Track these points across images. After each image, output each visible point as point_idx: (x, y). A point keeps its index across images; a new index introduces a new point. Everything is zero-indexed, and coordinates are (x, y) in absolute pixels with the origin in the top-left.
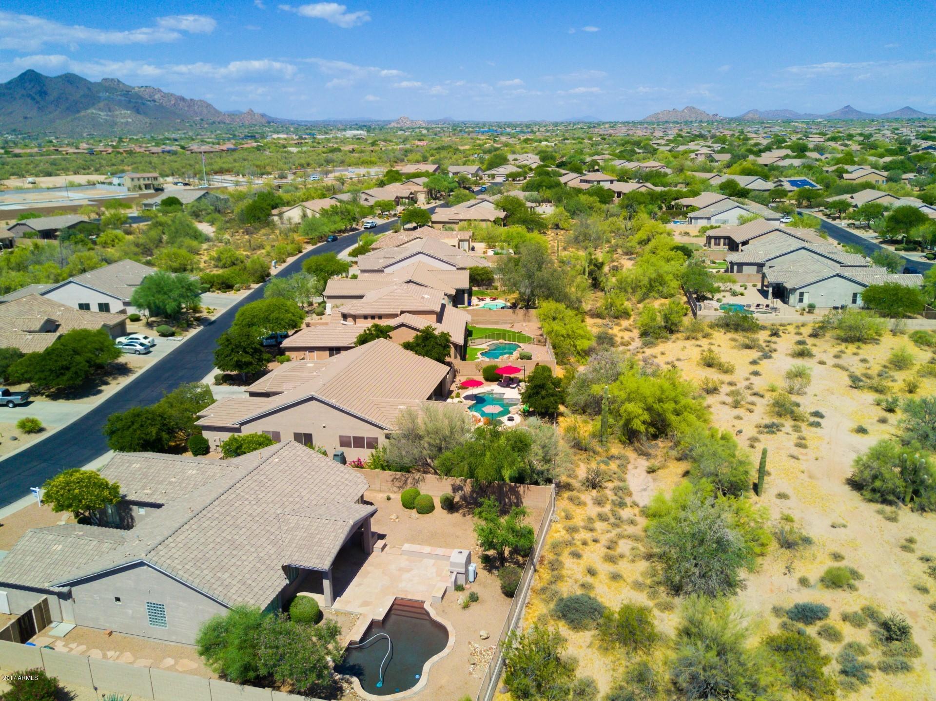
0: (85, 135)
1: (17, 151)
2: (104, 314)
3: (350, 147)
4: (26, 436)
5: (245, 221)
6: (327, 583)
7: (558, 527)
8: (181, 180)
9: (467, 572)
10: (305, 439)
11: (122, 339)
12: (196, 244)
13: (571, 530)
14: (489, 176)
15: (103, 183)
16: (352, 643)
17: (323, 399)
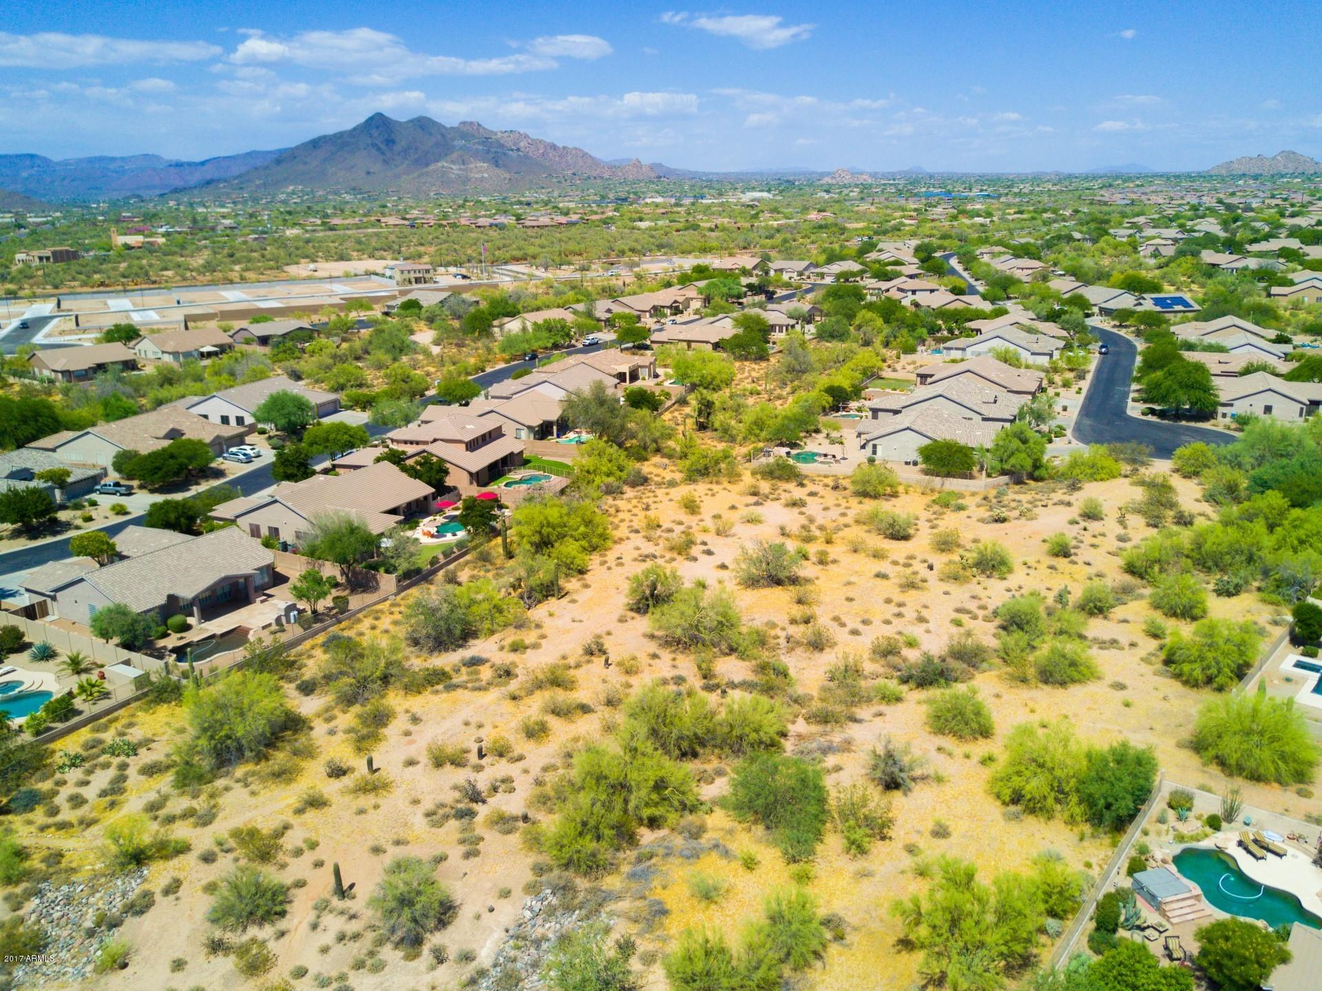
0: (431, 196)
2: (225, 426)
3: (714, 223)
4: (116, 517)
5: (465, 332)
6: (195, 609)
7: (388, 602)
8: (464, 271)
9: (287, 615)
10: (275, 531)
11: (234, 449)
12: (387, 358)
13: (392, 605)
14: (818, 274)
15: (377, 274)
16: (192, 642)
17: (283, 502)
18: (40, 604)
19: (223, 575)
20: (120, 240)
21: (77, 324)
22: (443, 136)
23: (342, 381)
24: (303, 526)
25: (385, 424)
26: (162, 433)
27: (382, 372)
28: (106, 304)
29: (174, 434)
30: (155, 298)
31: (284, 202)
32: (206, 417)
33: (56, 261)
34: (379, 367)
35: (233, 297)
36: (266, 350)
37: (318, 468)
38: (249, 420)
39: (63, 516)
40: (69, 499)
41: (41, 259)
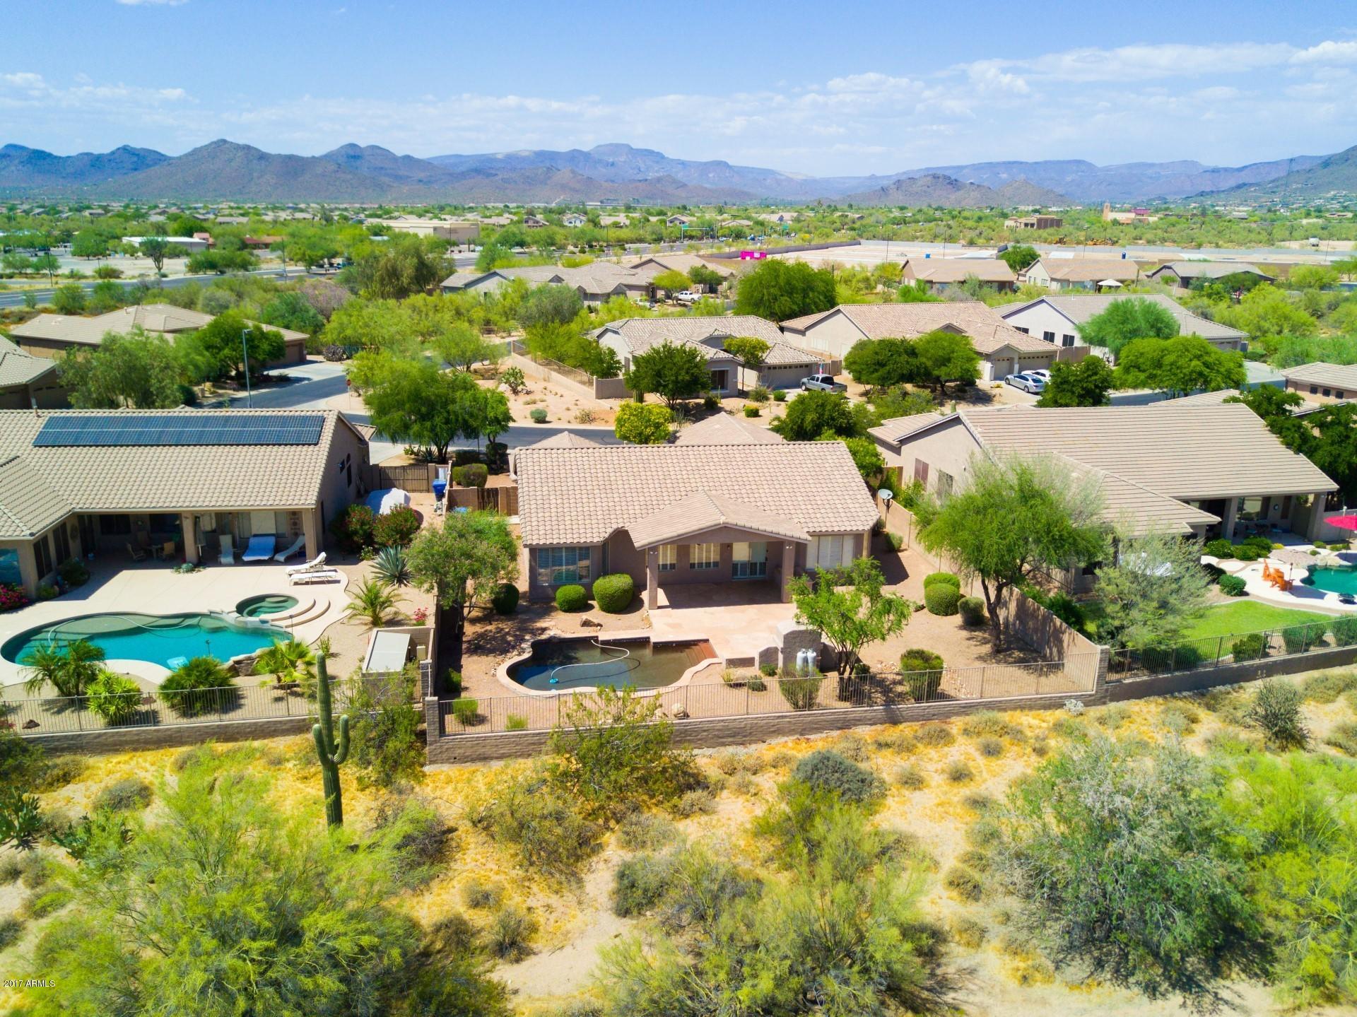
6: (648, 572)
9: (788, 653)
16: (596, 639)
17: (970, 425)
19: (722, 520)
20: (1112, 216)
32: (1025, 330)
33: (1039, 227)
38: (1080, 342)
41: (1026, 225)
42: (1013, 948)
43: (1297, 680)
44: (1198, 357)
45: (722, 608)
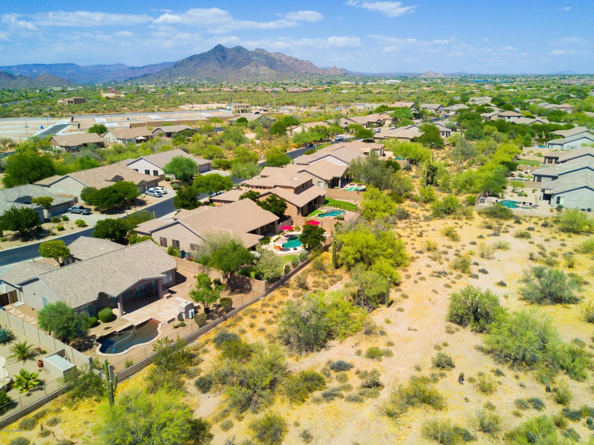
0: (242, 81)
1: (200, 90)
2: (147, 175)
3: (378, 91)
4: (78, 228)
5: (272, 133)
6: (119, 304)
7: (260, 303)
8: (264, 108)
9: (187, 312)
10: (176, 243)
11: (152, 189)
12: (233, 144)
13: (264, 305)
14: (445, 111)
15: (223, 108)
16: (115, 332)
17: (183, 223)
18: (11, 293)
19: (140, 279)
20: (105, 95)
21: (79, 127)
22: (248, 55)
23: (211, 154)
24: (197, 241)
25: (240, 177)
26: (111, 178)
27: (232, 152)
28: (94, 120)
29: (118, 178)
30: (117, 118)
31: (177, 84)
32: (137, 170)
33: (75, 103)
34: (230, 149)
35: (154, 117)
36: (170, 139)
37: (202, 201)
38: (161, 173)
39: (46, 226)
40: (52, 216)
41: (69, 102)
42: (291, 356)
43: (299, 273)
44: (220, 180)
45: (144, 308)
